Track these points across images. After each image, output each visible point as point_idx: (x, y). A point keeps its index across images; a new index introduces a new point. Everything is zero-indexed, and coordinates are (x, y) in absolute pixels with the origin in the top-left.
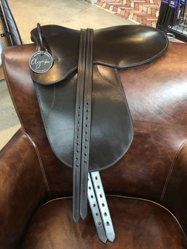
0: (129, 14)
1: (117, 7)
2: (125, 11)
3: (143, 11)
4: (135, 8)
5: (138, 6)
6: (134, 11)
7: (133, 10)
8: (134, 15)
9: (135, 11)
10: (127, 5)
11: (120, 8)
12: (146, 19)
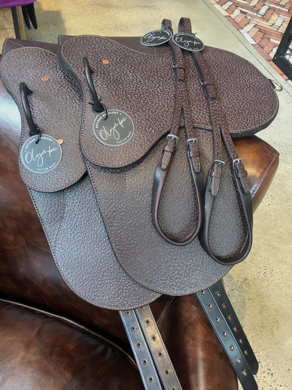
0: (248, 24)
1: (237, 7)
2: (246, 17)
3: (273, 24)
4: (264, 17)
5: (272, 14)
6: (259, 21)
7: (259, 19)
8: (254, 26)
9: (262, 22)
10: (255, 9)
11: (240, 9)
12: (270, 39)
